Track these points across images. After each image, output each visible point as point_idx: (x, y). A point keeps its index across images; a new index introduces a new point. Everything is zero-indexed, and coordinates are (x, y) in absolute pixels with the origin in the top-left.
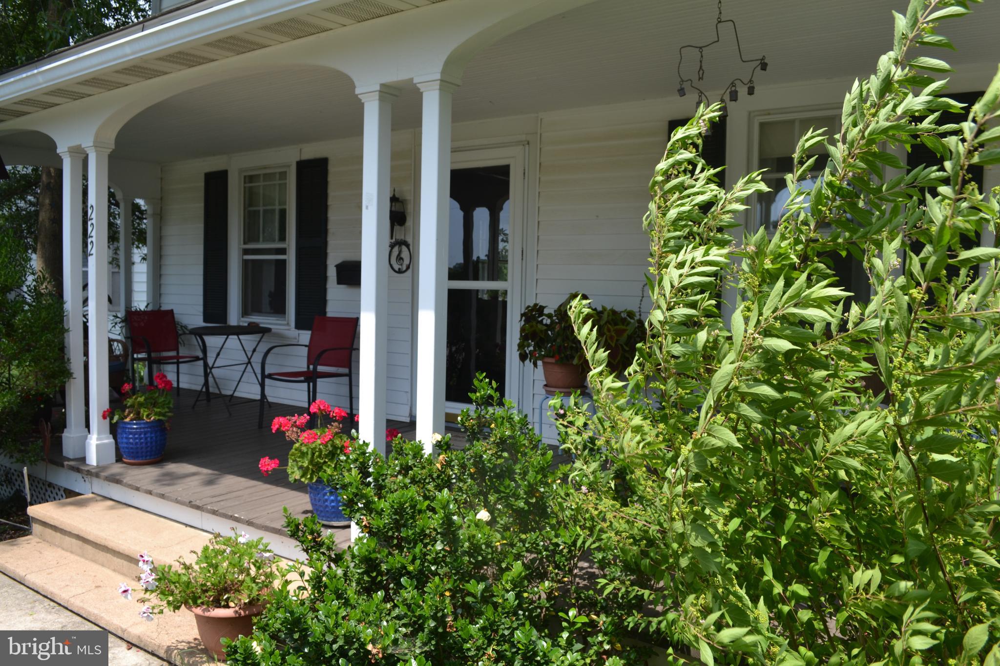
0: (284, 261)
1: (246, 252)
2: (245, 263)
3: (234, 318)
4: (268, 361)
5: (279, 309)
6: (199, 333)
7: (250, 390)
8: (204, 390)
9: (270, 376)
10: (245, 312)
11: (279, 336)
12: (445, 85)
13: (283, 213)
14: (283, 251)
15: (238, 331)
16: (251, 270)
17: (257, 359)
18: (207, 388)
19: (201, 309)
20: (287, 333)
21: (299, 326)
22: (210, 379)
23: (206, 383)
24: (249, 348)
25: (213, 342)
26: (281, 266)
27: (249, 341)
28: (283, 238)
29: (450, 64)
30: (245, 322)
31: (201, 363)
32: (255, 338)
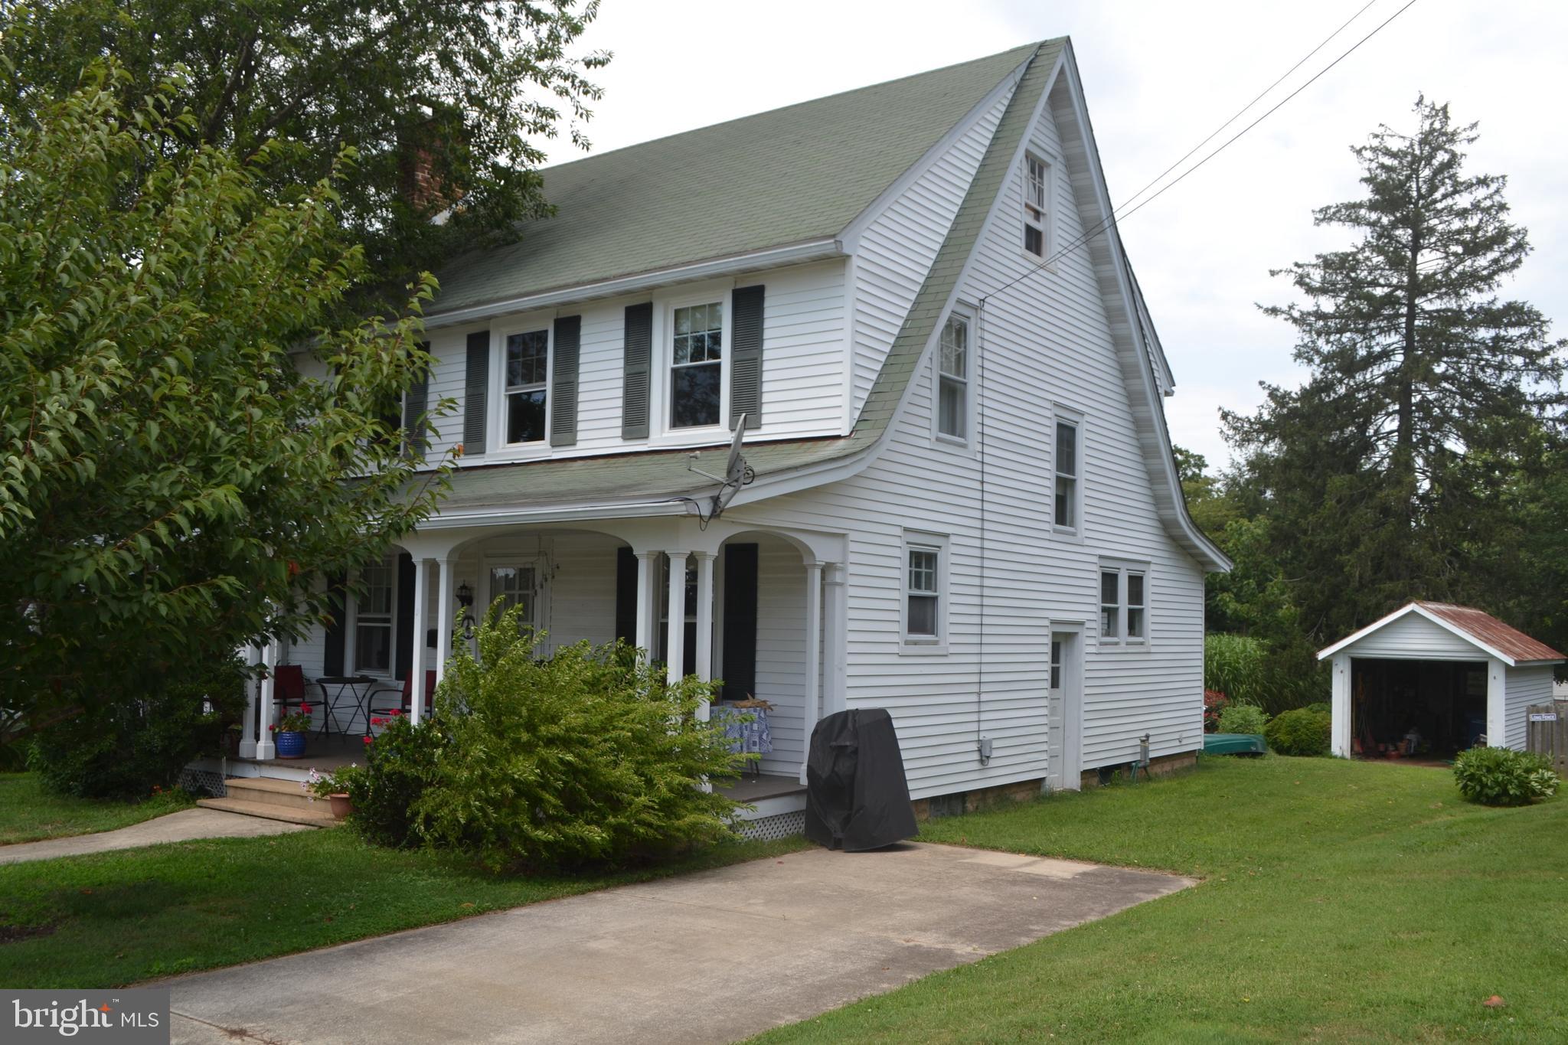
0: (388, 628)
1: (360, 620)
2: (359, 630)
3: (349, 671)
4: (373, 701)
5: (384, 665)
6: (320, 681)
7: (359, 728)
8: (324, 730)
9: (374, 711)
10: (358, 668)
11: (381, 684)
12: (448, 562)
13: (389, 591)
14: (388, 621)
15: (352, 681)
16: (363, 635)
17: (365, 703)
18: (327, 728)
19: (323, 665)
20: (390, 683)
21: (398, 678)
22: (330, 717)
23: (326, 723)
24: (360, 695)
25: (333, 689)
26: (387, 630)
27: (360, 688)
28: (388, 610)
29: (449, 556)
30: (358, 674)
31: (323, 706)
32: (365, 686)
